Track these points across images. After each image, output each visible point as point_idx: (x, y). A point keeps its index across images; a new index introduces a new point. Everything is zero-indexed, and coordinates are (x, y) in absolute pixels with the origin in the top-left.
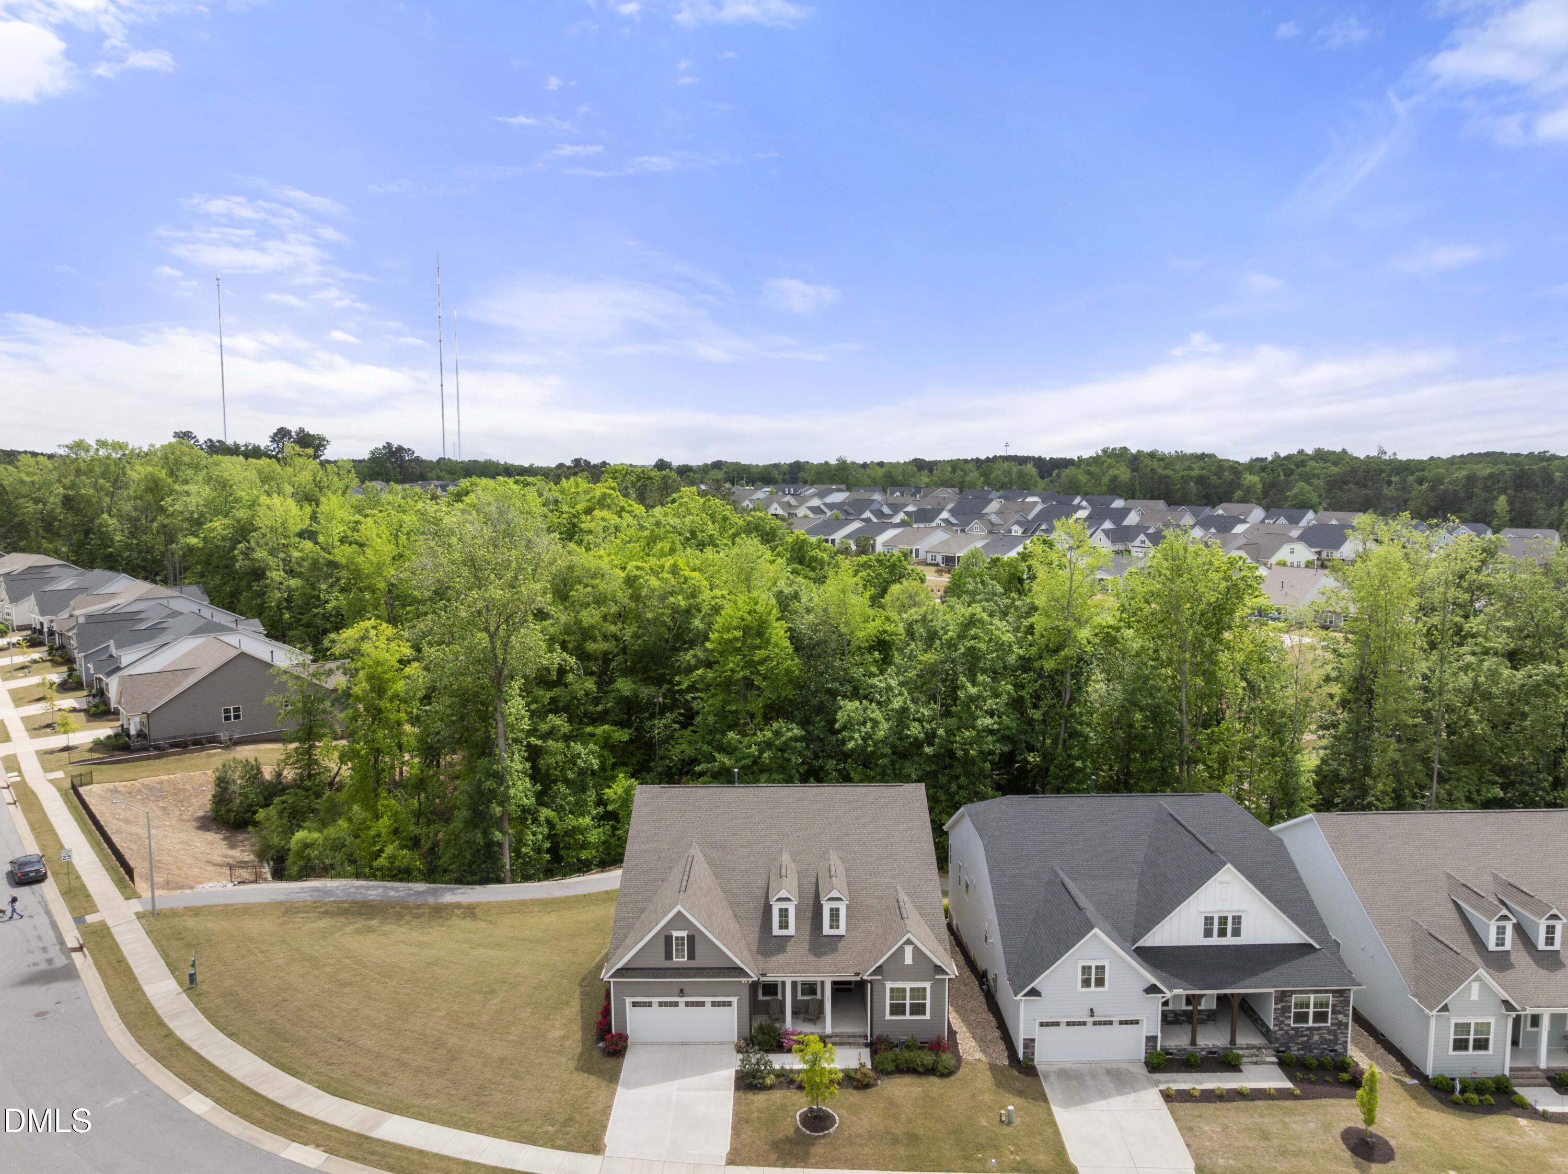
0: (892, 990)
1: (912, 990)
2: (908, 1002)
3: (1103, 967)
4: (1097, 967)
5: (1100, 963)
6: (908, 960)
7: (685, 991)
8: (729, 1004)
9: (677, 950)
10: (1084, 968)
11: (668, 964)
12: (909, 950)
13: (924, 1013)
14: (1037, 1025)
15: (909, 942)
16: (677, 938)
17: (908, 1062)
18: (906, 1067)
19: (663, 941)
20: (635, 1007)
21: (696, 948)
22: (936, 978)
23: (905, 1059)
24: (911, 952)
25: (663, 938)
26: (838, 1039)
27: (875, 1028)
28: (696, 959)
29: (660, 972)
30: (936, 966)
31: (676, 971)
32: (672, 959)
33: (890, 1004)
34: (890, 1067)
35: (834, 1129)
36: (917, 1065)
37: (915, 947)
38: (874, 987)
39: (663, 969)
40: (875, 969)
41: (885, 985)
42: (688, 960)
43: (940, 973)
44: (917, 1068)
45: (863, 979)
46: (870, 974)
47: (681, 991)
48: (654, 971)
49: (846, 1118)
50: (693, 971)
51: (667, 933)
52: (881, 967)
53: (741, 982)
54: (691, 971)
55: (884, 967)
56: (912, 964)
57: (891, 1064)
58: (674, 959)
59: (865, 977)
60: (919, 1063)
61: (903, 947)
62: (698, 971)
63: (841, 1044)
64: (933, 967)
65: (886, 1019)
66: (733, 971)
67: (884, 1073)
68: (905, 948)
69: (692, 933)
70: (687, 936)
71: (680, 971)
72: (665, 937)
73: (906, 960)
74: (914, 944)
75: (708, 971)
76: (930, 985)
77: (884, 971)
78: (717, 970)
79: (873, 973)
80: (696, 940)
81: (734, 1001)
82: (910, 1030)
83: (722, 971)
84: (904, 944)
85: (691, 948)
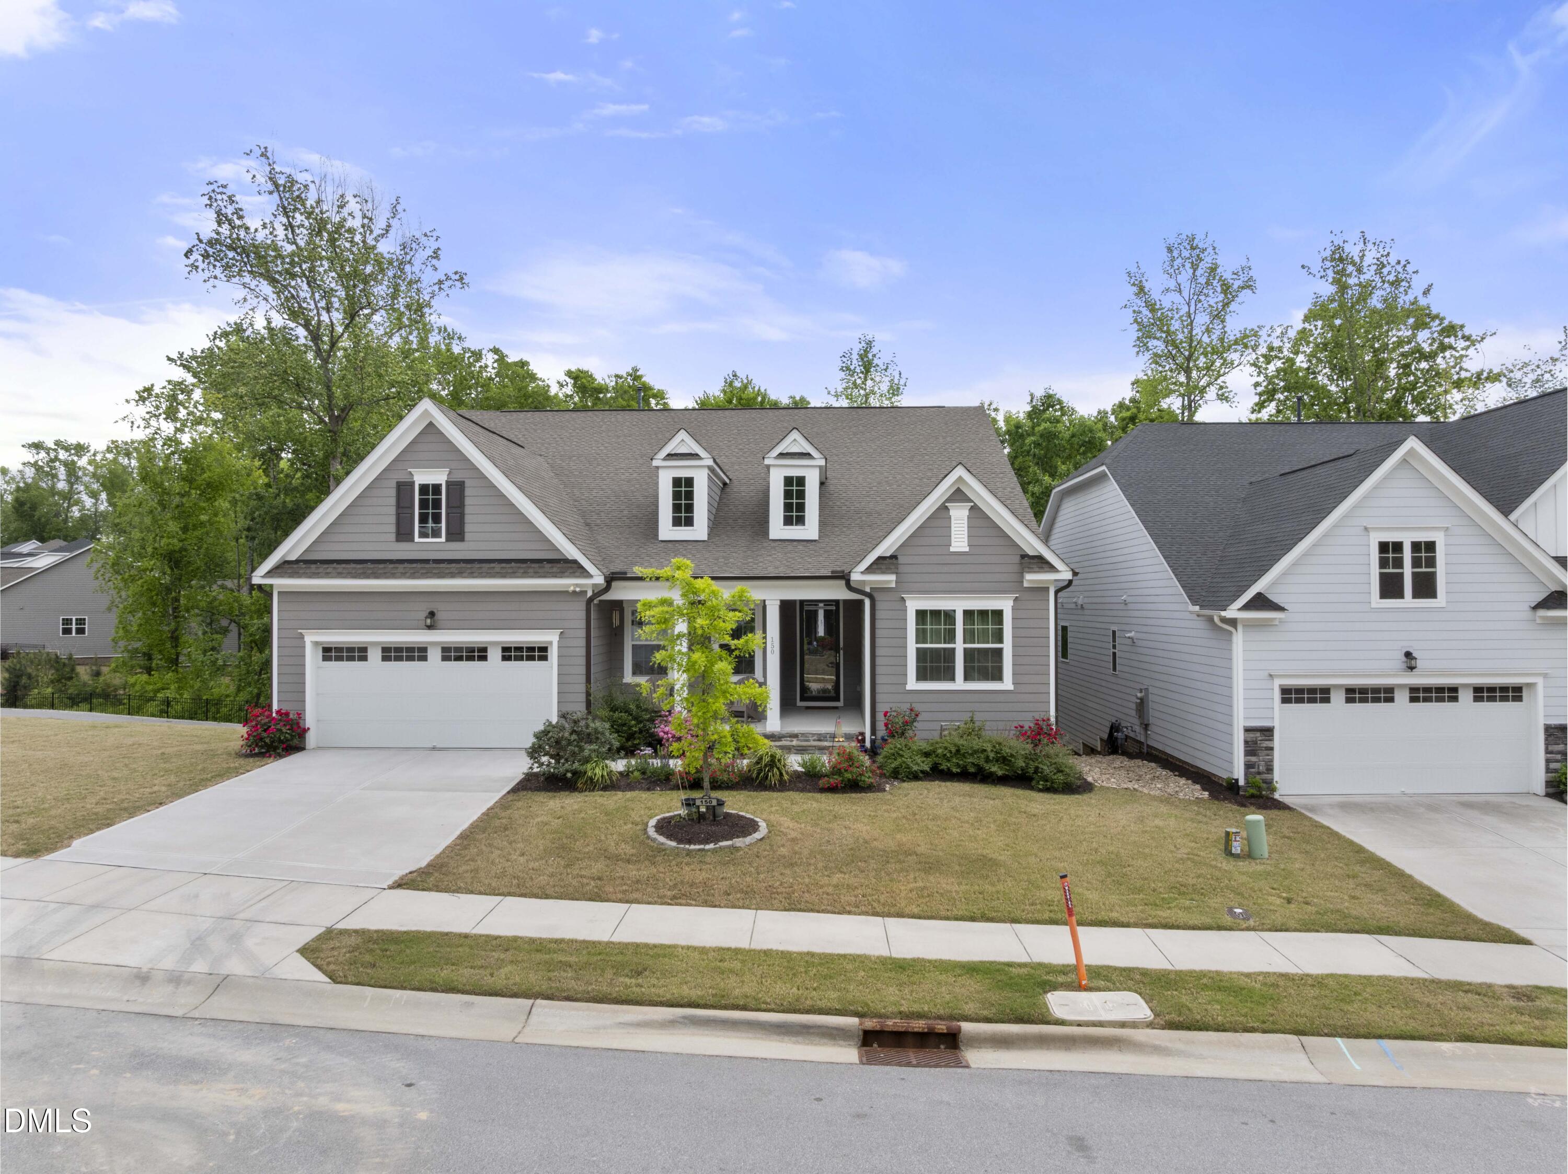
0: (921, 615)
1: (968, 614)
2: (959, 646)
3: (1431, 546)
4: (1416, 546)
5: (1423, 537)
6: (960, 541)
7: (440, 616)
8: (538, 653)
9: (423, 519)
10: (1384, 547)
11: (403, 551)
12: (959, 515)
13: (997, 675)
14: (1277, 695)
15: (958, 495)
16: (424, 489)
17: (962, 752)
18: (958, 765)
19: (393, 492)
20: (325, 659)
21: (468, 510)
22: (1026, 585)
23: (955, 745)
24: (966, 521)
25: (394, 485)
26: (795, 742)
27: (881, 708)
28: (466, 538)
29: (382, 566)
30: (1024, 556)
31: (419, 566)
32: (412, 540)
33: (918, 649)
34: (917, 764)
35: (748, 840)
36: (987, 760)
37: (975, 509)
38: (879, 606)
39: (391, 561)
40: (881, 559)
41: (903, 600)
42: (448, 540)
43: (1037, 569)
44: (987, 766)
45: (852, 584)
46: (867, 569)
47: (432, 614)
48: (369, 565)
49: (788, 827)
50: (458, 566)
51: (403, 477)
52: (894, 557)
53: (567, 592)
54: (454, 565)
55: (901, 559)
56: (967, 549)
57: (919, 759)
58: (417, 539)
59: (856, 577)
60: (992, 755)
61: (947, 508)
62: (469, 566)
63: (801, 750)
64: (1017, 559)
65: (908, 687)
66: (550, 565)
67: (900, 776)
68: (952, 513)
69: (457, 477)
70: (447, 482)
71: (427, 566)
72: (397, 483)
73: (953, 540)
74: (972, 501)
75: (492, 565)
76: (1011, 603)
77: (902, 569)
78: (513, 564)
79: (875, 567)
80: (468, 492)
81: (551, 643)
82: (967, 717)
83: (524, 565)
84: (948, 500)
85: (454, 510)
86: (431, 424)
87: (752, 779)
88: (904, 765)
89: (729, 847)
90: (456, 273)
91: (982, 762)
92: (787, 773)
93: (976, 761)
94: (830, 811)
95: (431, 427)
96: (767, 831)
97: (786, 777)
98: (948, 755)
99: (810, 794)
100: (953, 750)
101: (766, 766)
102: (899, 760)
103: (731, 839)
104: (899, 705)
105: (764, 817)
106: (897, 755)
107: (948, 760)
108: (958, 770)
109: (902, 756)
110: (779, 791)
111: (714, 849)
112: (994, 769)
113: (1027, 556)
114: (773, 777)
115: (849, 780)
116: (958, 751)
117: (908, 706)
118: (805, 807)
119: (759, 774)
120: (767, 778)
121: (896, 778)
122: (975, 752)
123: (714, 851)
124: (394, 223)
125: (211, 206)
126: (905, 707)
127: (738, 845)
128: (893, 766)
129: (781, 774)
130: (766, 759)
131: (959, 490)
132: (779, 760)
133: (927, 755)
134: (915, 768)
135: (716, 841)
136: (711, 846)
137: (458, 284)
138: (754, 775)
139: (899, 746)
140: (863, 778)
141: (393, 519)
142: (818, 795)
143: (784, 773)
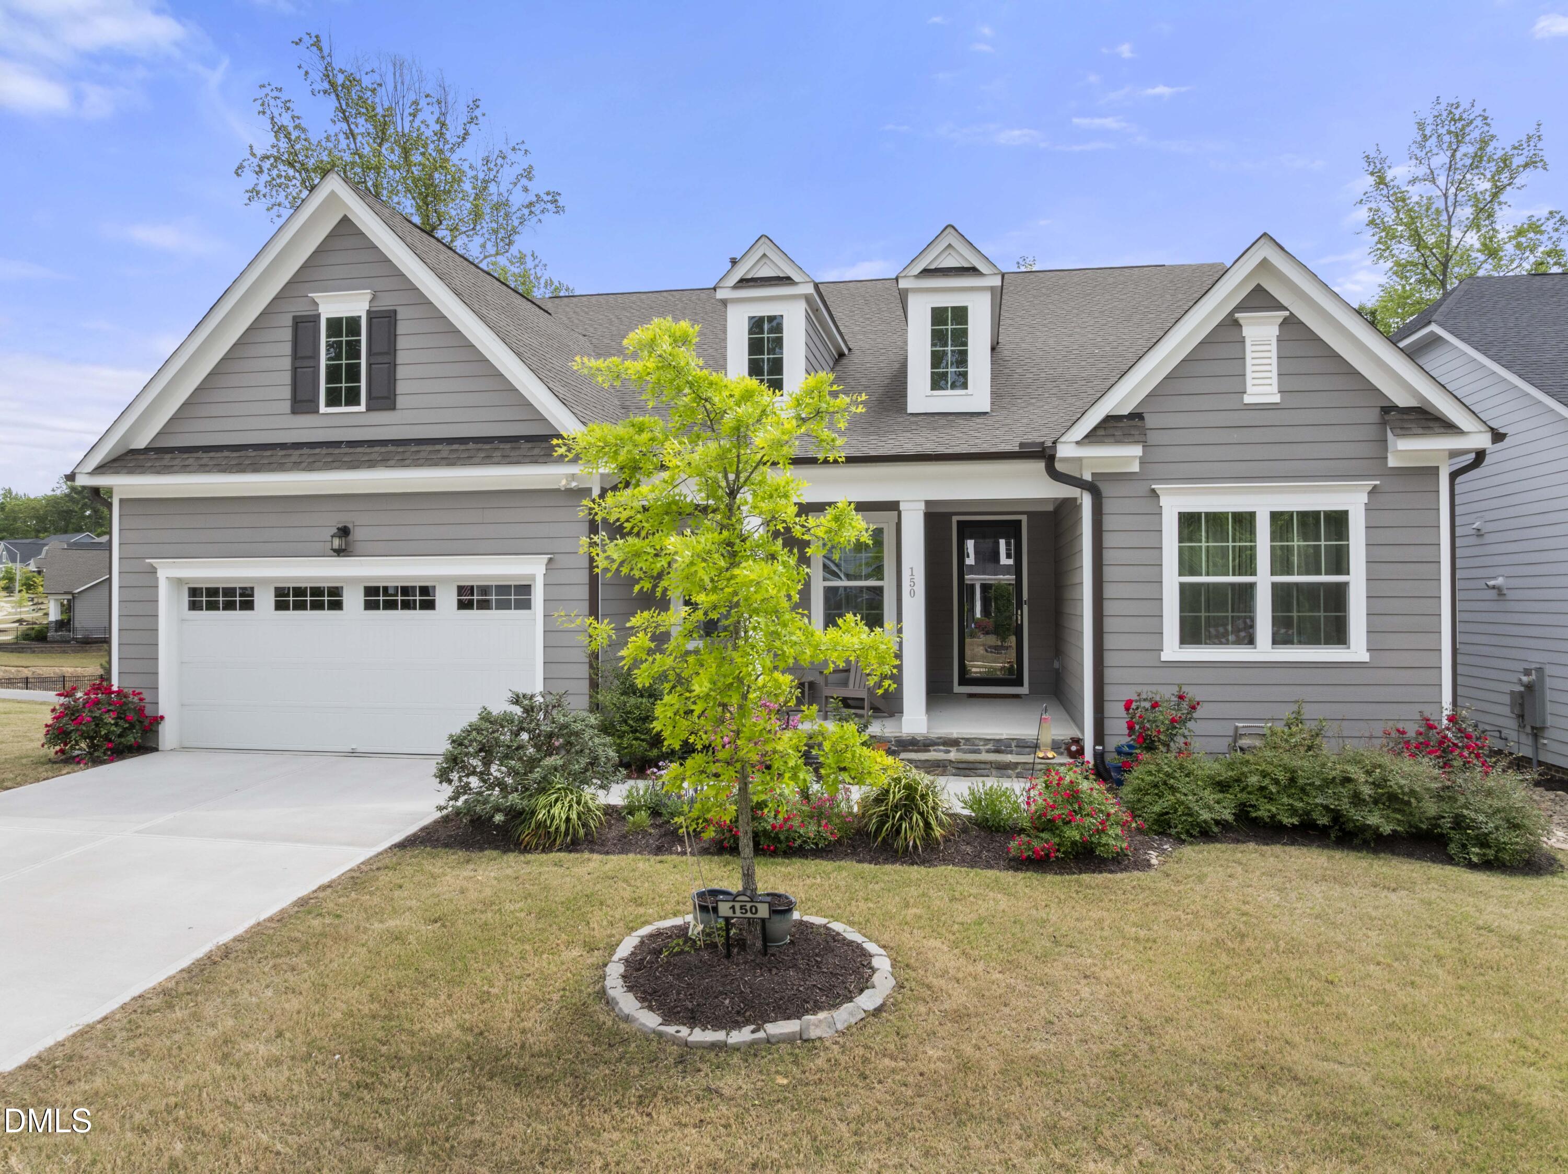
0: (1189, 522)
1: (1281, 521)
2: (1263, 580)
6: (1262, 384)
7: (358, 534)
8: (515, 595)
9: (333, 375)
11: (301, 429)
12: (1261, 335)
13: (1337, 634)
15: (1259, 298)
16: (335, 325)
17: (1301, 782)
18: (1293, 811)
19: (287, 334)
20: (194, 606)
21: (401, 358)
22: (1392, 462)
23: (1286, 769)
24: (1274, 347)
25: (289, 322)
26: (953, 755)
27: (1116, 695)
28: (398, 406)
29: (269, 453)
30: (1388, 409)
31: (324, 451)
32: (316, 411)
33: (1183, 586)
34: (1210, 809)
35: (845, 1015)
36: (1357, 799)
37: (1291, 324)
38: (1109, 506)
39: (283, 446)
40: (1110, 421)
41: (1154, 494)
42: (369, 409)
43: (1420, 431)
44: (1356, 815)
45: (1059, 466)
46: (1087, 437)
47: (344, 532)
48: (251, 453)
49: (944, 973)
50: (383, 449)
51: (300, 308)
52: (1136, 416)
53: (557, 491)
54: (377, 449)
55: (1151, 421)
56: (1277, 399)
57: (1210, 796)
58: (323, 409)
59: (1065, 451)
60: (1367, 791)
61: (1237, 324)
62: (401, 449)
63: (965, 769)
64: (1373, 415)
65: (1165, 656)
66: (529, 445)
67: (1173, 831)
68: (1247, 331)
69: (386, 303)
70: (369, 312)
71: (337, 451)
72: (295, 318)
73: (1249, 382)
74: (1287, 309)
75: (438, 447)
76: (1363, 498)
77: (1153, 437)
78: (471, 445)
79: (1101, 432)
80: (401, 328)
81: (533, 577)
82: (1287, 712)
83: (487, 446)
84: (1239, 308)
85: (380, 359)
86: (345, 220)
87: (868, 834)
88: (1180, 810)
89: (790, 1039)
90: (548, 194)
91: (1345, 805)
92: (941, 824)
93: (1332, 804)
94: (1043, 922)
95: (346, 225)
96: (892, 982)
97: (938, 832)
98: (1273, 789)
99: (990, 873)
100: (1282, 777)
101: (896, 807)
102: (1170, 799)
103: (798, 1015)
104: (1154, 688)
105: (886, 937)
106: (1162, 787)
107: (1271, 799)
108: (1295, 821)
109: (1173, 789)
110: (924, 862)
111: (752, 1044)
112: (1374, 819)
113: (1395, 408)
114: (912, 835)
115: (1074, 843)
116: (1293, 780)
117: (1175, 690)
118: (983, 908)
119: (881, 824)
120: (898, 832)
121: (1163, 833)
122: (1329, 783)
123: (751, 1050)
124: (472, 128)
125: (264, 113)
126: (1168, 693)
127: (814, 1033)
128: (1157, 809)
129: (928, 825)
130: (897, 795)
131: (1259, 289)
132: (923, 797)
133: (1222, 786)
134: (1205, 815)
135: (760, 1019)
136: (742, 1035)
137: (550, 206)
138: (872, 827)
139: (1167, 769)
140: (1104, 840)
141: (287, 378)
142: (1008, 877)
143: (933, 822)
